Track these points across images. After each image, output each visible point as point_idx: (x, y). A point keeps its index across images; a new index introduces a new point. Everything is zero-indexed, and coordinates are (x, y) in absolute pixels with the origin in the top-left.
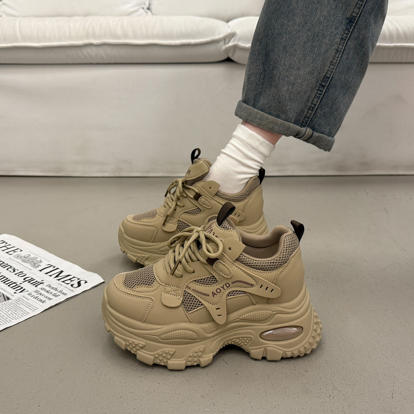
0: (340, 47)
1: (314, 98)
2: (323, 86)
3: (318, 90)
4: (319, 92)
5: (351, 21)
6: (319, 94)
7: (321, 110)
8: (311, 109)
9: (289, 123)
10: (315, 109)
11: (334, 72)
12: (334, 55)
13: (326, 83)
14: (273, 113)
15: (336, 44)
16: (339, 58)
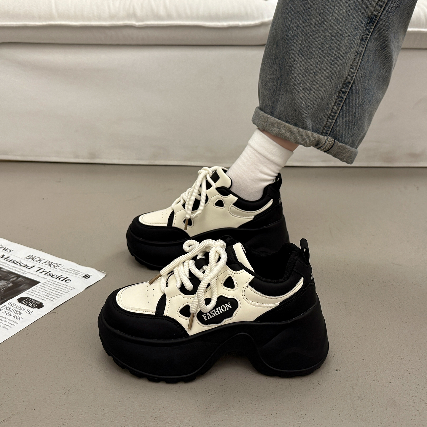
0: (361, 48)
5: (371, 21)
8: (331, 117)
11: (354, 76)
12: (354, 58)
13: (347, 89)
14: (290, 121)
15: (356, 46)
16: (360, 61)
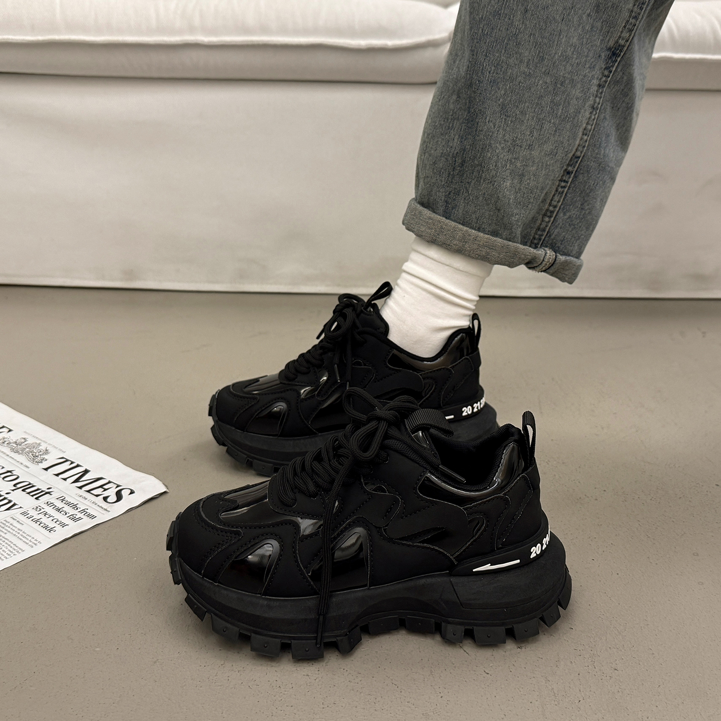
0: (597, 100)
1: (554, 195)
2: (569, 173)
3: (561, 181)
4: (563, 184)
5: (614, 54)
6: (562, 187)
7: (565, 214)
8: (549, 214)
9: (515, 244)
10: (555, 214)
11: (586, 146)
12: (588, 116)
13: (574, 167)
14: (487, 228)
16: (595, 121)
